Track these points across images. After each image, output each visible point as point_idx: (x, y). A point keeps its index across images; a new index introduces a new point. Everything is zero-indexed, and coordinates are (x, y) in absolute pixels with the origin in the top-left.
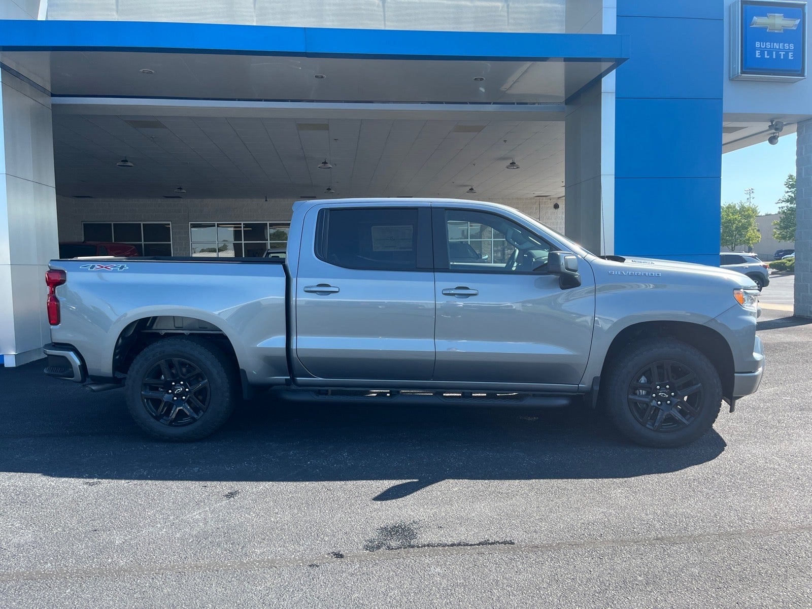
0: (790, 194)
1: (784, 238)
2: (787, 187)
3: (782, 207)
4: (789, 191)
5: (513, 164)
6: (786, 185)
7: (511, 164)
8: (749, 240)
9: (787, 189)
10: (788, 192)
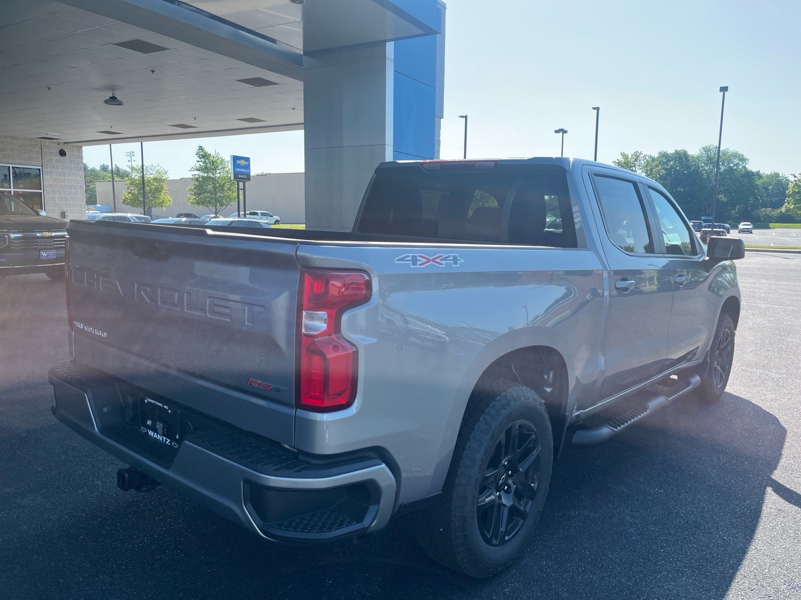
0: (201, 163)
1: (198, 203)
2: (199, 157)
3: (195, 175)
4: (200, 160)
5: (113, 98)
6: (197, 154)
7: (110, 98)
8: (162, 202)
9: (198, 159)
10: (198, 161)
